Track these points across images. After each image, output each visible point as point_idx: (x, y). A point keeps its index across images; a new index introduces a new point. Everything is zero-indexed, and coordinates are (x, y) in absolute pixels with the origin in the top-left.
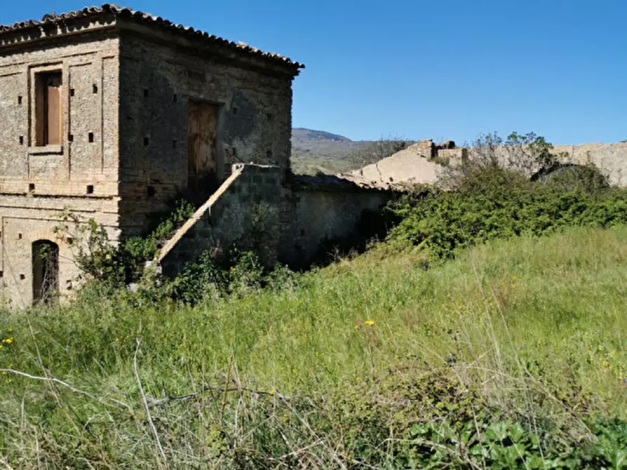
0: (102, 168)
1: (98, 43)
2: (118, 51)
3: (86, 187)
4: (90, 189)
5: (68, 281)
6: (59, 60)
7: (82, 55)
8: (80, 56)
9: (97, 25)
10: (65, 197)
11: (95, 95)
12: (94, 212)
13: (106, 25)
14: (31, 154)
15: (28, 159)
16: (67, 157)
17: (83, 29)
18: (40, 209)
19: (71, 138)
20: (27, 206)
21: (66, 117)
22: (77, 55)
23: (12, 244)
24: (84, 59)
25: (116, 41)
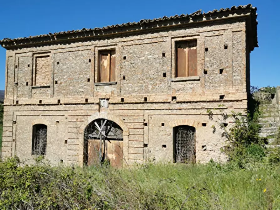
0: (232, 86)
1: (229, 25)
2: (245, 28)
3: (219, 96)
4: (222, 97)
5: (203, 147)
6: (197, 34)
7: (215, 31)
8: (213, 32)
9: (235, 15)
10: (203, 102)
11: (226, 50)
12: (227, 108)
13: (242, 15)
14: (173, 81)
15: (171, 84)
16: (203, 82)
17: (224, 17)
18: (180, 109)
19: (205, 72)
20: (170, 108)
21: (203, 61)
22: (212, 31)
23: (156, 129)
24: (217, 33)
25: (244, 23)
